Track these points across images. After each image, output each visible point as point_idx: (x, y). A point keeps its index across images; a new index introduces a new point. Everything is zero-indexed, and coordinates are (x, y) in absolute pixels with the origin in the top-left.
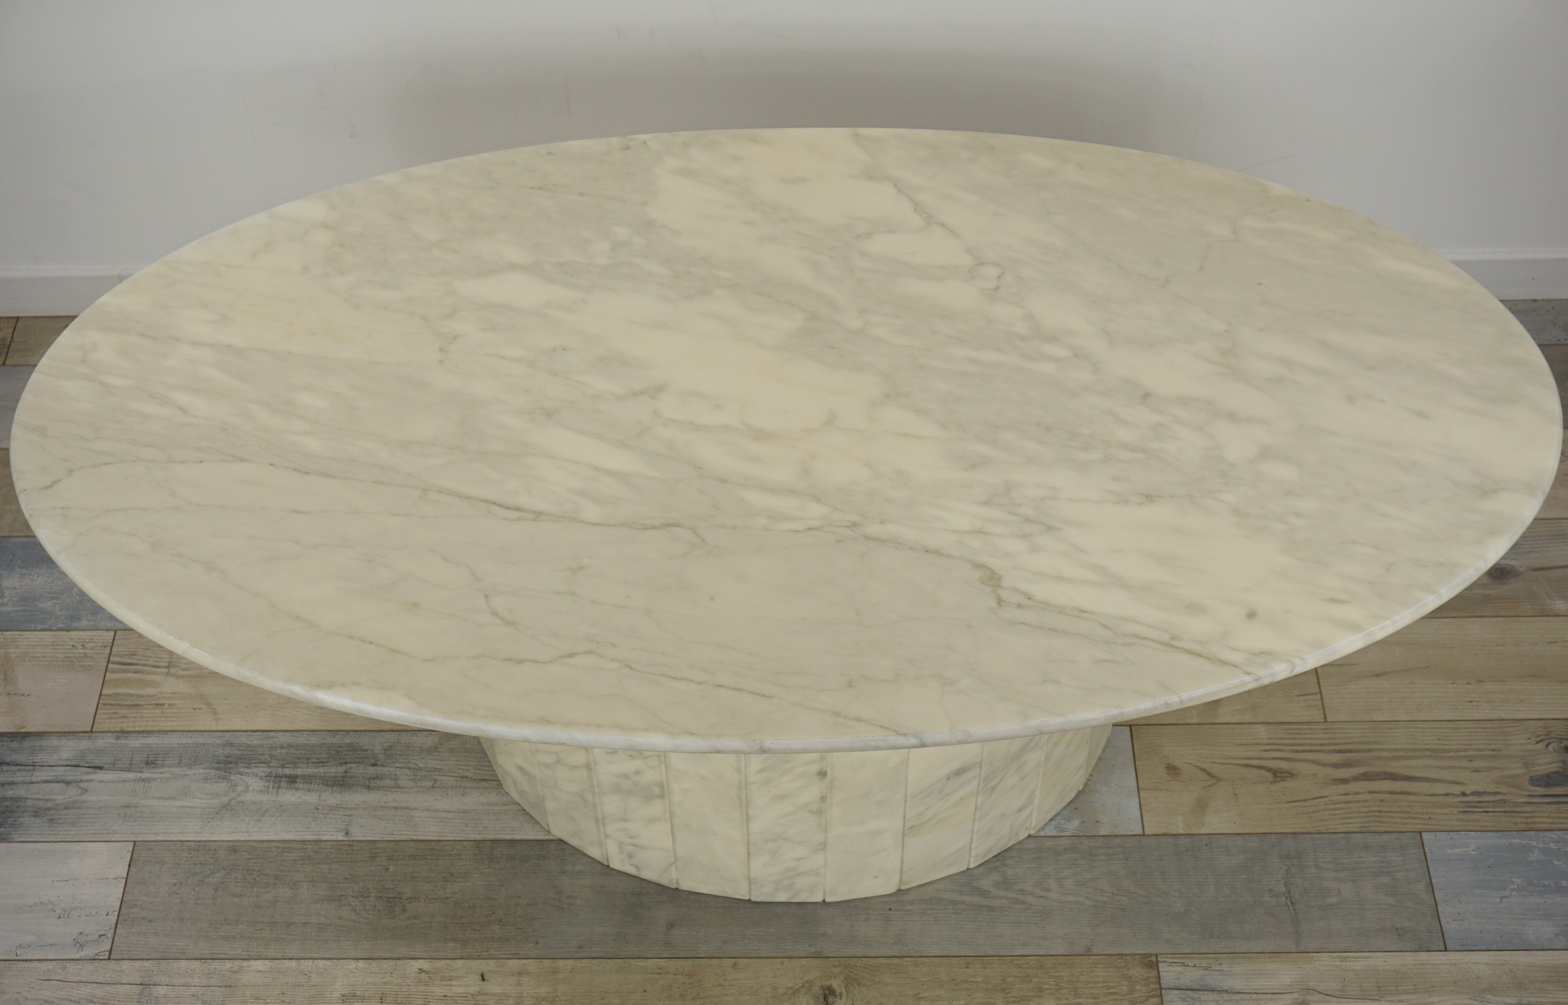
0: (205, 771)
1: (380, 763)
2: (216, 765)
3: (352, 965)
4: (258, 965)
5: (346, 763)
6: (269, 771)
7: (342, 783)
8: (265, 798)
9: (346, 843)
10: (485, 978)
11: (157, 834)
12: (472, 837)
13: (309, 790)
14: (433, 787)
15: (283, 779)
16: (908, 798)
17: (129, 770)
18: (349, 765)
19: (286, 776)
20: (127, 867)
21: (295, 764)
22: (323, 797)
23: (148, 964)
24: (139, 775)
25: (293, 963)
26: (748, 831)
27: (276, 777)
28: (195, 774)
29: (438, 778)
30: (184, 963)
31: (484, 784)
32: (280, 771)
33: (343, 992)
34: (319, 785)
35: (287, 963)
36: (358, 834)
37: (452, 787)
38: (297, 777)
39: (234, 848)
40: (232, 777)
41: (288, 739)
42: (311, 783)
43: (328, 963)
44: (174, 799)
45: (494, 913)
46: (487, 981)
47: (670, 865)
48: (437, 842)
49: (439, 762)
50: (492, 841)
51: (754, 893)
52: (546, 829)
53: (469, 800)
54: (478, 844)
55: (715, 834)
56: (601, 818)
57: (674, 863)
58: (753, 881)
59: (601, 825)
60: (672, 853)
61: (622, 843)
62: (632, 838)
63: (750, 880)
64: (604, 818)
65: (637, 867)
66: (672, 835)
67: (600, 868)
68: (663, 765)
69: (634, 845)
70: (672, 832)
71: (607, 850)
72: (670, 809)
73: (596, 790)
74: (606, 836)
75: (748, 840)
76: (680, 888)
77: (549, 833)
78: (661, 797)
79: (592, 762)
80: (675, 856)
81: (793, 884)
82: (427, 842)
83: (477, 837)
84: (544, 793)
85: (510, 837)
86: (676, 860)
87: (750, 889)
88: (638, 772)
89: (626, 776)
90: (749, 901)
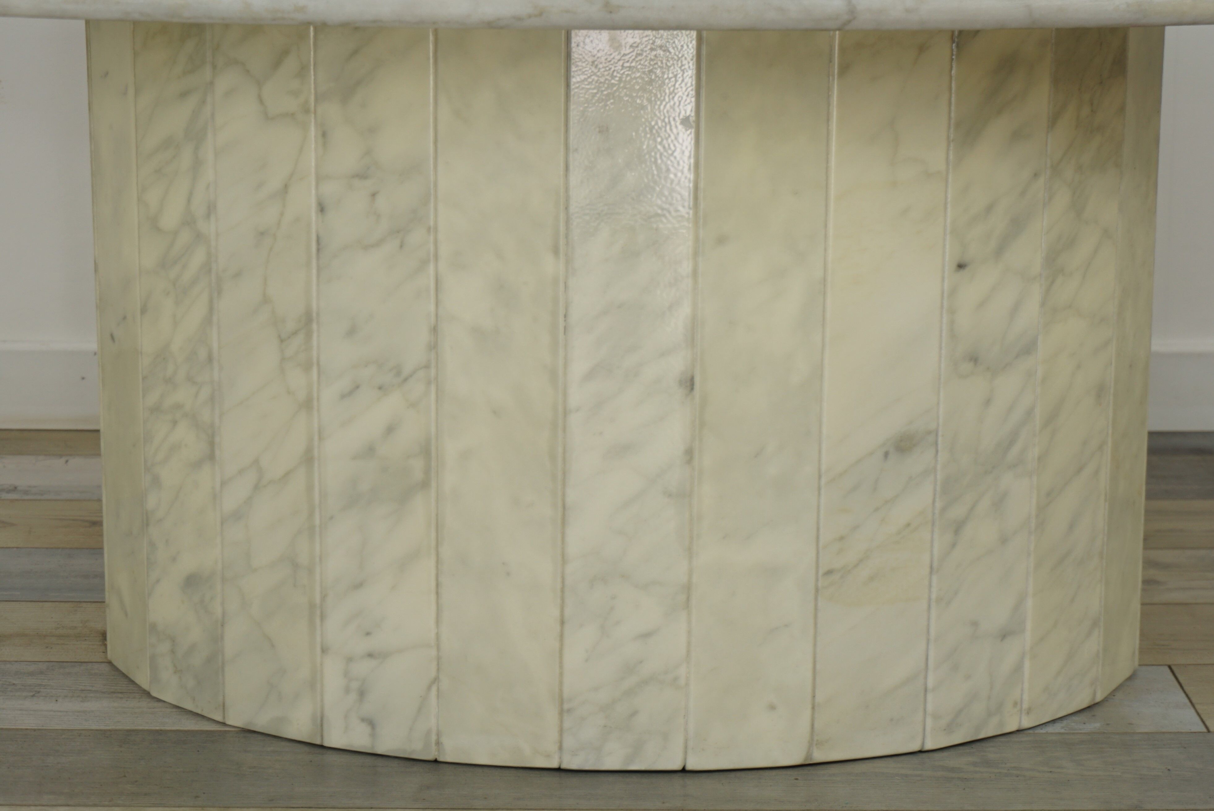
12: (94, 727)
14: (33, 696)
16: (823, 481)
26: (563, 555)
29: (42, 690)
31: (120, 695)
37: (66, 696)
45: (125, 776)
47: (429, 688)
48: (35, 730)
49: (46, 681)
50: (128, 731)
51: (569, 742)
52: (219, 718)
53: (93, 705)
54: (104, 732)
55: (508, 574)
56: (318, 600)
57: (436, 680)
58: (566, 706)
59: (318, 621)
60: (433, 652)
61: (350, 660)
62: (368, 634)
63: (562, 701)
64: (324, 598)
65: (371, 723)
66: (437, 593)
67: (306, 749)
68: (433, 388)
69: (370, 655)
70: (437, 585)
71: (322, 700)
72: (437, 515)
73: (317, 522)
74: (324, 650)
75: (563, 582)
76: (441, 759)
77: (224, 724)
78: (425, 484)
79: (316, 438)
80: (439, 658)
81: (634, 713)
82: (17, 730)
83: (102, 728)
84: (224, 614)
85: (157, 728)
86: (438, 670)
87: (561, 731)
88: (390, 430)
89: (370, 451)
90: (559, 770)
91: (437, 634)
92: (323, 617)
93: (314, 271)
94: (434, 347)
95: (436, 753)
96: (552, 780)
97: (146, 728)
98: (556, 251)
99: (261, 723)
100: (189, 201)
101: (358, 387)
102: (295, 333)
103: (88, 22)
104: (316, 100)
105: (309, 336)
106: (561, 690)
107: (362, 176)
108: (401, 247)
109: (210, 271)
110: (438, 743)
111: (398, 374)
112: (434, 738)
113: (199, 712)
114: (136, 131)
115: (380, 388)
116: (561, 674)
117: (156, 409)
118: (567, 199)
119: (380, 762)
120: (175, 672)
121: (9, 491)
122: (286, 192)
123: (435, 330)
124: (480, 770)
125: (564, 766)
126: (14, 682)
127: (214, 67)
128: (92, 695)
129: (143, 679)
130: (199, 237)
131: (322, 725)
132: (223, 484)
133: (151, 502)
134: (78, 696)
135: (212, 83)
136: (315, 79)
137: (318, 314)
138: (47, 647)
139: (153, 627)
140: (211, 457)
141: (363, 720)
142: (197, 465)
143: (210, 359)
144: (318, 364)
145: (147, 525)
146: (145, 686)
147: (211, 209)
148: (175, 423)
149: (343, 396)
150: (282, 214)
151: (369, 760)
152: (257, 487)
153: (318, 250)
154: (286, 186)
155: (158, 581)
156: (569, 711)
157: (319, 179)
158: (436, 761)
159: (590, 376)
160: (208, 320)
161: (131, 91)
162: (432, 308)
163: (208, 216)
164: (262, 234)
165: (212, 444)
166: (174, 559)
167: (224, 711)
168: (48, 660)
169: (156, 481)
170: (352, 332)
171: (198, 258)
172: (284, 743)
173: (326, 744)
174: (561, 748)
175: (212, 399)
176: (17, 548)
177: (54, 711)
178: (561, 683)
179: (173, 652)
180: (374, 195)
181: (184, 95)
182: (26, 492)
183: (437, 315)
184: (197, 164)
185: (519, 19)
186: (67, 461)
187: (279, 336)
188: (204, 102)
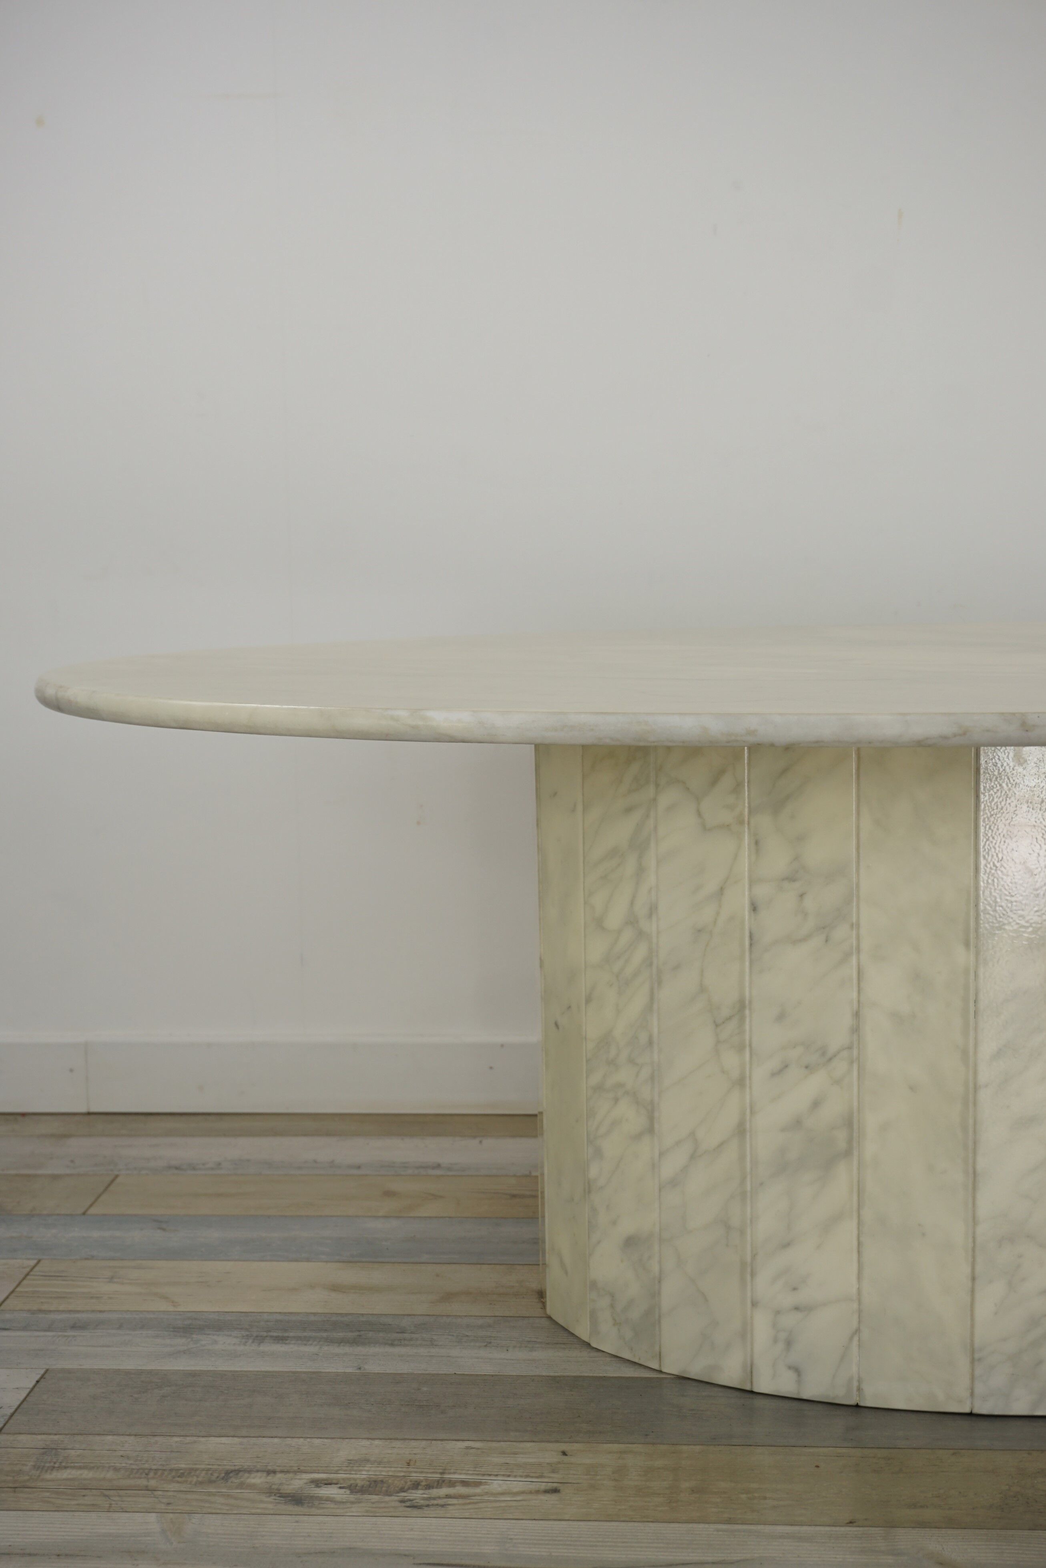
0: (156, 1332)
1: (410, 1332)
2: (172, 1330)
3: (366, 1443)
4: (224, 1440)
5: (359, 1331)
6: (247, 1333)
7: (354, 1342)
8: (242, 1348)
9: (357, 1374)
10: (567, 1454)
11: (80, 1365)
12: (544, 1374)
13: (306, 1345)
14: (486, 1346)
15: (268, 1338)
17: (45, 1331)
18: (362, 1333)
19: (271, 1337)
20: (34, 1383)
21: (286, 1330)
22: (326, 1348)
23: (56, 1437)
24: (60, 1333)
25: (276, 1440)
26: (973, 1217)
27: (257, 1336)
28: (142, 1334)
29: (492, 1341)
30: (110, 1438)
31: (563, 1346)
32: (265, 1334)
33: (351, 1458)
34: (319, 1341)
35: (265, 1440)
36: (373, 1368)
37: (515, 1347)
38: (288, 1337)
39: (194, 1374)
40: (194, 1336)
41: (279, 1317)
42: (309, 1341)
43: (329, 1441)
44: (108, 1346)
45: (579, 1416)
46: (571, 1455)
47: (851, 1339)
48: (492, 1376)
49: (495, 1333)
50: (575, 1377)
51: (979, 1388)
52: (656, 1367)
53: (540, 1354)
54: (554, 1378)
55: (924, 1235)
56: (749, 1258)
57: (858, 1331)
58: (977, 1356)
59: (749, 1277)
60: (855, 1306)
61: (778, 1312)
62: (795, 1289)
63: (973, 1352)
64: (754, 1256)
65: (797, 1371)
66: (859, 1252)
67: (738, 1394)
68: (855, 1066)
69: (797, 1308)
70: (859, 1244)
71: (752, 1349)
72: (859, 1181)
73: (749, 1188)
74: (754, 1304)
75: (974, 1242)
76: (862, 1404)
77: (661, 1372)
78: (848, 1153)
79: (748, 1111)
80: (860, 1311)
81: (1040, 1363)
82: (477, 1375)
83: (552, 1374)
84: (661, 1271)
85: (601, 1375)
86: (859, 1322)
87: (973, 1378)
88: (816, 1104)
89: (797, 1123)
90: (971, 1414)
91: (859, 1288)
92: (753, 1275)
93: (747, 964)
94: (856, 1030)
95: (858, 1399)
96: (965, 1423)
97: (591, 1375)
98: (967, 944)
99: (695, 1370)
100: (632, 903)
101: (786, 1066)
102: (730, 1018)
103: (537, 747)
104: (750, 812)
105: (742, 1020)
106: (972, 1341)
107: (791, 878)
108: (827, 941)
109: (651, 964)
110: (859, 1389)
111: (824, 1054)
112: (855, 1384)
113: (636, 1360)
114: (584, 843)
115: (806, 1067)
116: (972, 1326)
117: (599, 1088)
118: (977, 897)
119: (805, 1406)
120: (614, 1325)
121: (433, 1168)
122: (722, 894)
123: (857, 1015)
124: (898, 1414)
125: (975, 1411)
126: (467, 1334)
127: (657, 785)
128: (537, 1345)
129: (583, 1331)
130: (641, 935)
131: (752, 1372)
132: (661, 1154)
133: (593, 1172)
134: (526, 1347)
135: (655, 800)
136: (748, 795)
137: (750, 1002)
138: (491, 1304)
139: (594, 1285)
140: (650, 1130)
141: (790, 1368)
142: (637, 1137)
143: (650, 1043)
144: (750, 1046)
145: (589, 1192)
146: (585, 1338)
147: (653, 910)
148: (616, 1100)
149: (774, 1075)
150: (718, 913)
151: (795, 1404)
152: (693, 1157)
153: (751, 945)
154: (722, 889)
155: (599, 1242)
156: (979, 1360)
157: (752, 883)
158: (857, 1406)
159: (998, 1054)
160: (649, 1008)
161: (580, 808)
162: (855, 995)
163: (650, 916)
164: (700, 931)
165: (651, 1119)
166: (614, 1223)
167: (660, 1360)
168: (493, 1315)
169: (599, 1153)
170: (781, 1017)
171: (641, 952)
172: (716, 1389)
173: (755, 1390)
174: (972, 1394)
175: (652, 1078)
176: (450, 1217)
177: (507, 1360)
178: (972, 1334)
179: (612, 1306)
180: (802, 896)
181: (629, 810)
182: (449, 1169)
183: (859, 1001)
184: (641, 871)
185: (945, 738)
186: (481, 1142)
187: (715, 1022)
188: (647, 816)
